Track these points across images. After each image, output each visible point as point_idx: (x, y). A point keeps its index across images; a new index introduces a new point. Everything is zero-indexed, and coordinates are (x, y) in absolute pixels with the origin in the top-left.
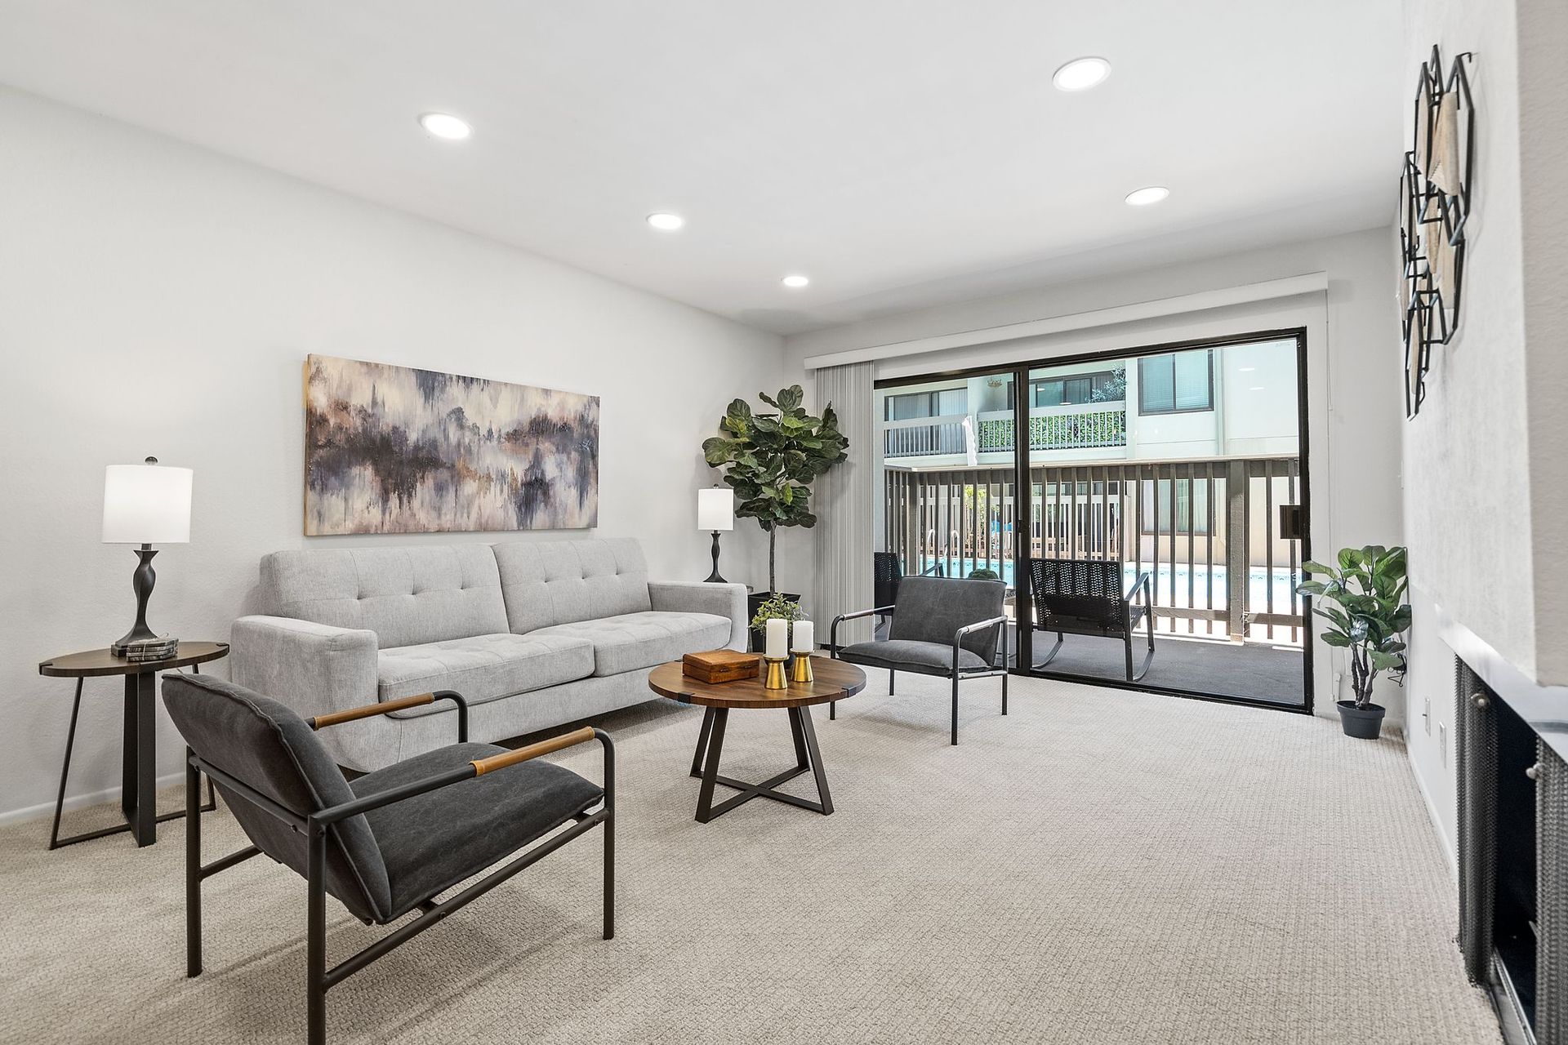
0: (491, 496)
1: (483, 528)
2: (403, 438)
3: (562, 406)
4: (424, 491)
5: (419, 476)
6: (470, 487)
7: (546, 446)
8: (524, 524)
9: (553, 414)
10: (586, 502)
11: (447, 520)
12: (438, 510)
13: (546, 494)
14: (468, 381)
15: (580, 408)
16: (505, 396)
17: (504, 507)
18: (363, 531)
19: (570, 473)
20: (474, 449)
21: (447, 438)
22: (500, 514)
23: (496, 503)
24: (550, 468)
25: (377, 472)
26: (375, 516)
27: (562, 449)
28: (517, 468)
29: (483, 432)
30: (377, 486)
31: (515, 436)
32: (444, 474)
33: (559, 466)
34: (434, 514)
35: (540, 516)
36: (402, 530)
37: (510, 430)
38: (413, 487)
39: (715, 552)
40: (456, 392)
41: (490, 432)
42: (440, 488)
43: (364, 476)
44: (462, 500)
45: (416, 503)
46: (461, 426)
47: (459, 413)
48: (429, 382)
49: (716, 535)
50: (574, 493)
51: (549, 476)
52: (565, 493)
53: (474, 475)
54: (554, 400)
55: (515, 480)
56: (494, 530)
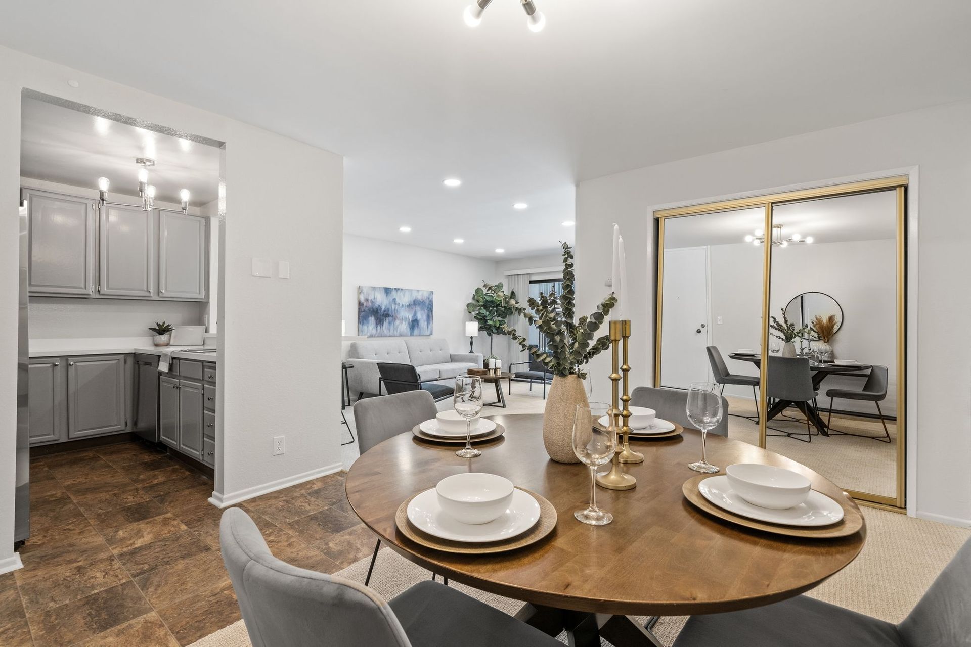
0: (403, 325)
1: (401, 335)
2: (381, 308)
3: (422, 295)
4: (386, 324)
5: (385, 319)
6: (397, 322)
7: (418, 308)
8: (411, 335)
9: (420, 298)
10: (429, 326)
11: (392, 332)
12: (389, 330)
13: (418, 324)
14: (397, 289)
15: (427, 295)
16: (407, 293)
17: (406, 328)
18: (371, 336)
19: (425, 317)
20: (399, 310)
21: (391, 308)
22: (405, 330)
23: (404, 327)
24: (419, 316)
25: (375, 319)
26: (374, 331)
27: (422, 309)
28: (409, 316)
29: (401, 305)
30: (375, 322)
31: (409, 306)
32: (391, 318)
33: (422, 315)
34: (388, 331)
35: (416, 331)
36: (381, 336)
37: (408, 304)
38: (383, 322)
39: (472, 344)
40: (394, 293)
41: (403, 305)
42: (390, 323)
43: (372, 320)
44: (395, 326)
45: (384, 327)
46: (395, 304)
47: (395, 299)
48: (387, 291)
49: (472, 338)
50: (426, 323)
51: (419, 318)
52: (423, 323)
53: (398, 319)
54: (420, 293)
55: (409, 320)
56: (404, 336)
